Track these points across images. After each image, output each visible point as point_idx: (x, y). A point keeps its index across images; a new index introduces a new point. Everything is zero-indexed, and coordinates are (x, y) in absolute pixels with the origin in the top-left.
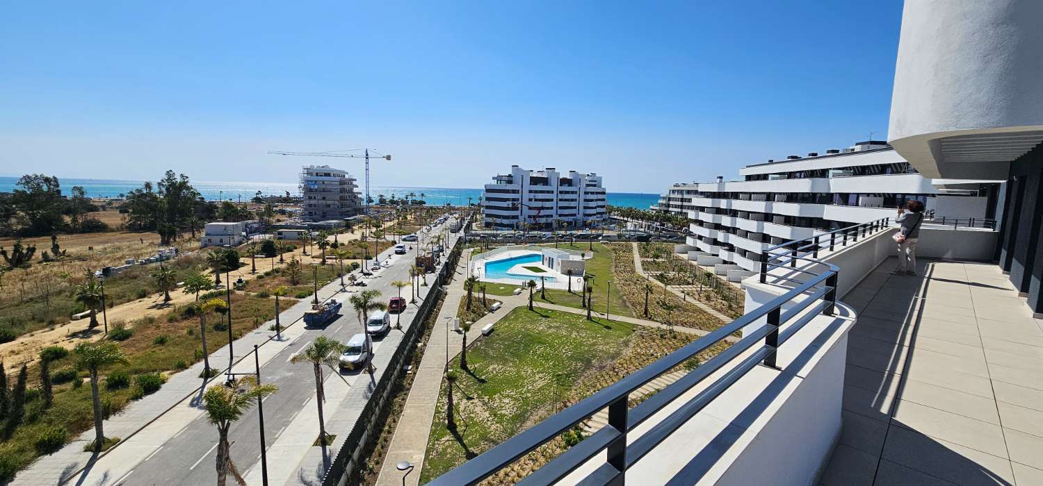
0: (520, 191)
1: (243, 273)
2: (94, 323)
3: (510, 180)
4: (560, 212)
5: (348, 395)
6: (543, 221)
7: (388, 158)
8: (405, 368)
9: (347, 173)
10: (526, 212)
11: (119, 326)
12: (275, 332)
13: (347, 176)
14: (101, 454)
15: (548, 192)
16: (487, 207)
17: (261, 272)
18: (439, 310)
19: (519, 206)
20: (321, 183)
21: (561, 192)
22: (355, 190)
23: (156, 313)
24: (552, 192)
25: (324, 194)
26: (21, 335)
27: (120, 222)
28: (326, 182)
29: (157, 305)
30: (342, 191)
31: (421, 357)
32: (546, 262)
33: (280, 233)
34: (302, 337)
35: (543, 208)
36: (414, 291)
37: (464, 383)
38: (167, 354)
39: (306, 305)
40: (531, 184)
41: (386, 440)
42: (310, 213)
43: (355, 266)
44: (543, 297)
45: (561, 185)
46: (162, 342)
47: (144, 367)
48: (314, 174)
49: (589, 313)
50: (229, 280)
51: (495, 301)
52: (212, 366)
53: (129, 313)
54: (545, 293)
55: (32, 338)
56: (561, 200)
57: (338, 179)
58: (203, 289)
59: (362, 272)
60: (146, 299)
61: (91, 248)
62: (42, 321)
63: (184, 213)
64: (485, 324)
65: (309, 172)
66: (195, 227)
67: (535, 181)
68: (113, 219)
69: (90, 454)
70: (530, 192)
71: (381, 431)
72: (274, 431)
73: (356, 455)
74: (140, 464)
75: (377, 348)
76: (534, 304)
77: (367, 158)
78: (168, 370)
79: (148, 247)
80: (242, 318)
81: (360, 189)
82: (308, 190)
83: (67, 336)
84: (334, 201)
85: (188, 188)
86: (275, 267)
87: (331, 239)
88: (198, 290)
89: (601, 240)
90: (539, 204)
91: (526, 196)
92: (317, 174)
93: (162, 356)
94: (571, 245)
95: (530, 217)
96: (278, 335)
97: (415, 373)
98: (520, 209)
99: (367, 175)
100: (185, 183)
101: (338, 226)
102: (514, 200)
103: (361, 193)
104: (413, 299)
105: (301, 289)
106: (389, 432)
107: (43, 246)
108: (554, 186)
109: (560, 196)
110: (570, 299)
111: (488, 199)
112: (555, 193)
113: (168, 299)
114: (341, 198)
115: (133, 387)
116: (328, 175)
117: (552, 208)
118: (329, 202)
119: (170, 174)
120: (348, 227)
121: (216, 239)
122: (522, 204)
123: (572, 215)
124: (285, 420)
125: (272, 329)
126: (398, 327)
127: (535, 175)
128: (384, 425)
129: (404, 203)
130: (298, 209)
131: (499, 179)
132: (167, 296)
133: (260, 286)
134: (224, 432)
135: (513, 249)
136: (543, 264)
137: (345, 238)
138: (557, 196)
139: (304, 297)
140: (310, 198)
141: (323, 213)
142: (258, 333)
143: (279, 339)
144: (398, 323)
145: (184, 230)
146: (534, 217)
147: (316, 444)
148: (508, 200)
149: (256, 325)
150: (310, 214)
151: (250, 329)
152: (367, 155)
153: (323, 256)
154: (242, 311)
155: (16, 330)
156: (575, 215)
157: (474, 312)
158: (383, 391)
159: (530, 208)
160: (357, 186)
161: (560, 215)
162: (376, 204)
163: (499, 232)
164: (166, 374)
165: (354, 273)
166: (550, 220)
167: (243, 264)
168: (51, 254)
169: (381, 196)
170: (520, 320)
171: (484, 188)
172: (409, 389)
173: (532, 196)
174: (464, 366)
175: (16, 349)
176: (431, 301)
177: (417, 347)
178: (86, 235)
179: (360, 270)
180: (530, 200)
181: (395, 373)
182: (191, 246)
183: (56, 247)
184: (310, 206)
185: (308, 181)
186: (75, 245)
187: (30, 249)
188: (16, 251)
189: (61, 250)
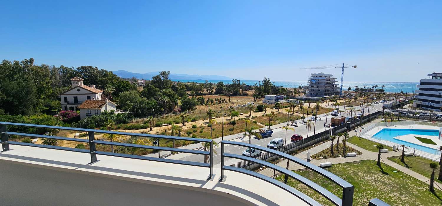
7: (355, 67)
9: (333, 76)
11: (213, 123)
12: (244, 136)
18: (315, 146)
20: (318, 80)
22: (336, 83)
23: (224, 121)
25: (318, 85)
27: (252, 93)
28: (319, 80)
29: (228, 119)
30: (327, 83)
33: (288, 101)
39: (264, 129)
42: (311, 93)
44: (402, 160)
48: (315, 76)
57: (325, 78)
61: (237, 101)
62: (204, 118)
64: (330, 162)
65: (313, 76)
68: (250, 92)
69: (171, 153)
77: (343, 68)
79: (249, 101)
81: (338, 83)
82: (312, 84)
83: (203, 123)
84: (322, 88)
85: (270, 83)
92: (316, 77)
99: (342, 76)
100: (269, 81)
101: (318, 100)
103: (339, 85)
105: (270, 123)
111: (421, 89)
113: (232, 118)
114: (325, 87)
116: (321, 77)
118: (320, 89)
119: (265, 78)
129: (370, 90)
130: (307, 91)
136: (439, 138)
140: (312, 87)
142: (240, 134)
151: (238, 133)
152: (343, 66)
153: (295, 111)
155: (198, 119)
157: (332, 153)
162: (353, 91)
163: (422, 111)
168: (228, 101)
169: (356, 86)
170: (361, 167)
171: (419, 82)
175: (193, 124)
183: (230, 99)
184: (312, 90)
185: (312, 80)
186: (234, 100)
187: (224, 100)
188: (220, 99)
189: (230, 100)
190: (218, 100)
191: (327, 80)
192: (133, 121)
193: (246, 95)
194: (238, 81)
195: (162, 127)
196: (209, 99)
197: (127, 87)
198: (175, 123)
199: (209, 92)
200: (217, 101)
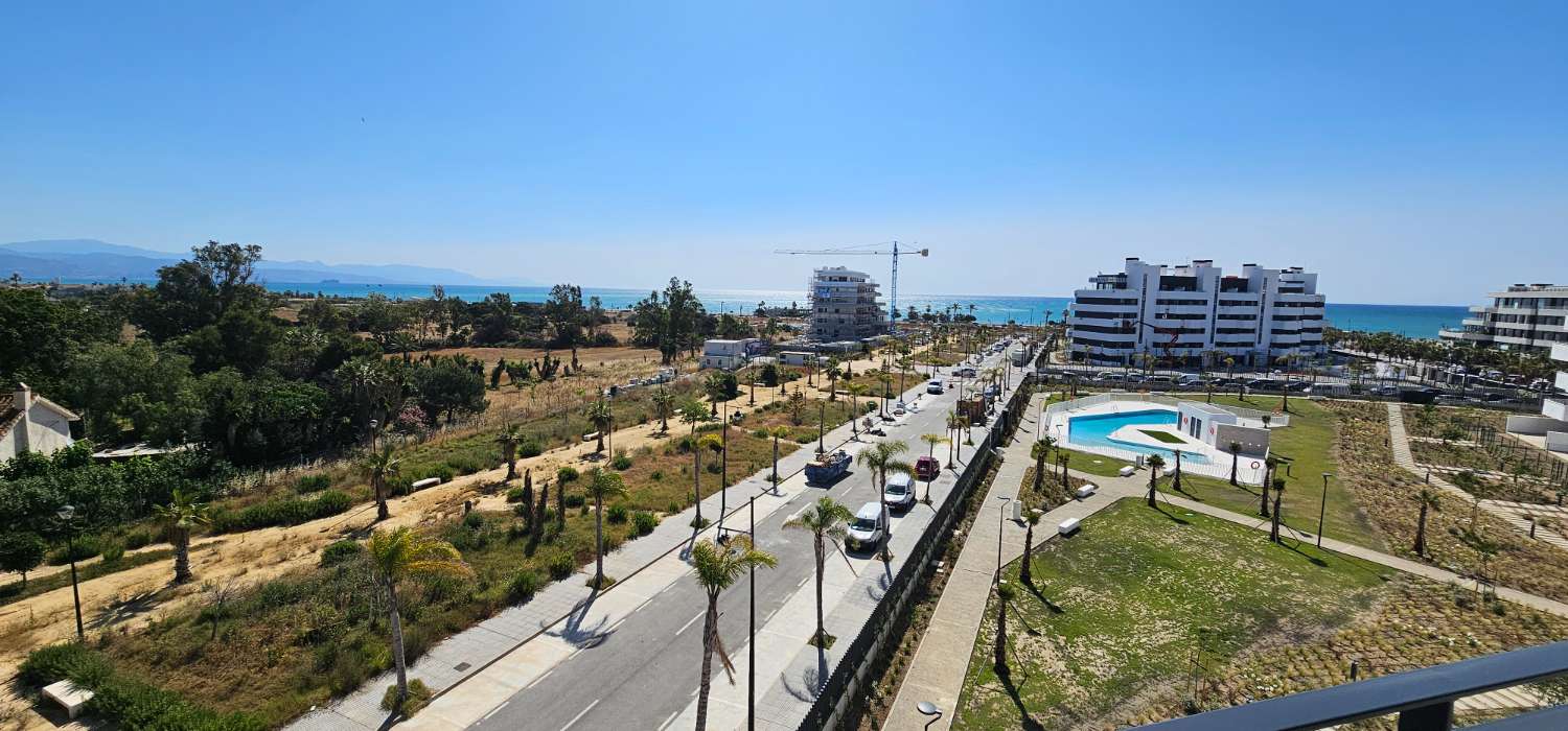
0: (1140, 303)
1: (740, 404)
2: (601, 447)
3: (1121, 282)
4: (1218, 338)
5: (854, 586)
6: (1183, 352)
7: (925, 253)
8: (934, 563)
9: (868, 276)
10: (1150, 336)
11: (621, 453)
12: (772, 483)
13: (867, 281)
14: (600, 592)
15: (1196, 302)
16: (1077, 327)
17: (760, 404)
18: (990, 483)
19: (1138, 326)
20: (835, 290)
21: (1223, 303)
22: (878, 300)
23: (654, 443)
24: (1205, 303)
25: (838, 306)
26: (545, 450)
27: (628, 336)
28: (840, 289)
29: (655, 433)
30: (861, 300)
31: (958, 552)
32: (1186, 427)
33: (783, 356)
34: (802, 495)
35: (1183, 331)
36: (955, 451)
37: (1026, 607)
38: (662, 492)
39: (807, 454)
40: (1161, 289)
41: (901, 663)
42: (819, 330)
43: (873, 407)
44: (1177, 487)
45: (1222, 290)
46: (657, 477)
47: (640, 503)
48: (827, 278)
49: (1275, 529)
50: (725, 410)
51: (1083, 482)
52: (704, 515)
53: (630, 439)
54: (1181, 480)
55: (552, 455)
56: (1222, 317)
57: (856, 284)
58: (699, 420)
59: (881, 415)
60: (645, 425)
61: (602, 364)
62: (561, 439)
63: (686, 327)
64: (1066, 517)
65: (821, 275)
66: (695, 345)
67: (1168, 283)
68: (621, 332)
69: (590, 590)
70: (1160, 302)
71: (896, 648)
72: (765, 613)
73: (861, 672)
74: (632, 613)
75: (895, 526)
76: (1158, 496)
77: (895, 255)
78: (662, 511)
79: (648, 365)
80: (737, 460)
81: (884, 299)
82: (818, 300)
83: (579, 457)
84: (848, 315)
85: (691, 298)
86: (776, 400)
87: (843, 366)
88: (694, 421)
89: (1310, 393)
90: (1176, 324)
91: (1151, 308)
92: (831, 279)
93: (657, 494)
94: (1241, 399)
95: (1156, 345)
96: (775, 488)
97: (948, 575)
98: (1138, 332)
99: (894, 279)
100: (688, 291)
101: (852, 349)
102: (1127, 315)
103: (884, 304)
104: (951, 463)
105: (802, 430)
106: (907, 653)
107: (565, 358)
108: (1208, 291)
109: (1220, 310)
110: (1235, 496)
111: (1079, 314)
112: (1211, 304)
113: (665, 428)
114: (859, 312)
115: (630, 525)
116: (844, 279)
117: (1202, 331)
118: (843, 316)
119: (674, 282)
120: (866, 351)
121: (714, 360)
122: (1142, 323)
123: (1244, 344)
124: (776, 600)
125: (769, 480)
126: (927, 501)
127: (1170, 273)
128: (901, 641)
129: (945, 319)
130: (805, 326)
131: (1101, 280)
132: (665, 424)
133: (758, 422)
134: (713, 598)
135: (1120, 398)
136: (1179, 428)
137: (860, 366)
138: (1215, 310)
139: (806, 443)
140: (820, 311)
141: (836, 331)
142: (754, 482)
143: (775, 494)
144: (927, 496)
145: (684, 347)
146: (1166, 345)
147: (811, 642)
148: (1116, 315)
149: (752, 471)
150: (819, 332)
151: (744, 476)
152: (896, 250)
153: (831, 390)
154: (737, 452)
155: (542, 445)
156: (1252, 344)
157: (1046, 495)
158: (902, 592)
159: (1157, 330)
160: (880, 295)
161: (1219, 344)
162: (904, 320)
163: (1096, 369)
164: (659, 515)
165: (870, 415)
166: (1196, 352)
167: (742, 393)
168: (570, 368)
169: (912, 308)
170: (1130, 520)
171: (1074, 296)
172: (938, 596)
173: (1162, 309)
174: (1025, 578)
175: (541, 465)
176: (978, 468)
177: (952, 535)
178: (599, 349)
179: (878, 412)
180: (1159, 316)
181: (920, 567)
182: (690, 368)
183: (575, 361)
184: (820, 320)
185: (818, 288)
186: (589, 360)
187: (557, 363)
188: (546, 363)
189: (579, 365)
190: (537, 364)
191: (861, 290)
192: (236, 483)
193: (607, 342)
194: (573, 289)
195: (416, 495)
196: (502, 363)
197: (44, 319)
198: (457, 472)
199: (453, 337)
200: (530, 368)
